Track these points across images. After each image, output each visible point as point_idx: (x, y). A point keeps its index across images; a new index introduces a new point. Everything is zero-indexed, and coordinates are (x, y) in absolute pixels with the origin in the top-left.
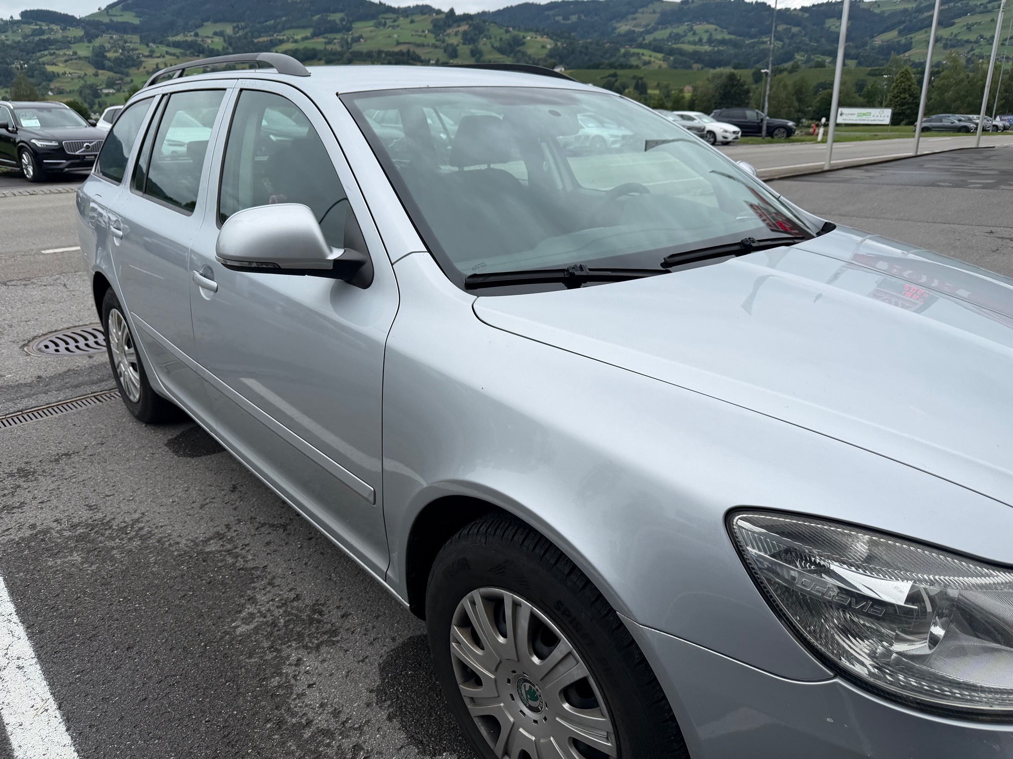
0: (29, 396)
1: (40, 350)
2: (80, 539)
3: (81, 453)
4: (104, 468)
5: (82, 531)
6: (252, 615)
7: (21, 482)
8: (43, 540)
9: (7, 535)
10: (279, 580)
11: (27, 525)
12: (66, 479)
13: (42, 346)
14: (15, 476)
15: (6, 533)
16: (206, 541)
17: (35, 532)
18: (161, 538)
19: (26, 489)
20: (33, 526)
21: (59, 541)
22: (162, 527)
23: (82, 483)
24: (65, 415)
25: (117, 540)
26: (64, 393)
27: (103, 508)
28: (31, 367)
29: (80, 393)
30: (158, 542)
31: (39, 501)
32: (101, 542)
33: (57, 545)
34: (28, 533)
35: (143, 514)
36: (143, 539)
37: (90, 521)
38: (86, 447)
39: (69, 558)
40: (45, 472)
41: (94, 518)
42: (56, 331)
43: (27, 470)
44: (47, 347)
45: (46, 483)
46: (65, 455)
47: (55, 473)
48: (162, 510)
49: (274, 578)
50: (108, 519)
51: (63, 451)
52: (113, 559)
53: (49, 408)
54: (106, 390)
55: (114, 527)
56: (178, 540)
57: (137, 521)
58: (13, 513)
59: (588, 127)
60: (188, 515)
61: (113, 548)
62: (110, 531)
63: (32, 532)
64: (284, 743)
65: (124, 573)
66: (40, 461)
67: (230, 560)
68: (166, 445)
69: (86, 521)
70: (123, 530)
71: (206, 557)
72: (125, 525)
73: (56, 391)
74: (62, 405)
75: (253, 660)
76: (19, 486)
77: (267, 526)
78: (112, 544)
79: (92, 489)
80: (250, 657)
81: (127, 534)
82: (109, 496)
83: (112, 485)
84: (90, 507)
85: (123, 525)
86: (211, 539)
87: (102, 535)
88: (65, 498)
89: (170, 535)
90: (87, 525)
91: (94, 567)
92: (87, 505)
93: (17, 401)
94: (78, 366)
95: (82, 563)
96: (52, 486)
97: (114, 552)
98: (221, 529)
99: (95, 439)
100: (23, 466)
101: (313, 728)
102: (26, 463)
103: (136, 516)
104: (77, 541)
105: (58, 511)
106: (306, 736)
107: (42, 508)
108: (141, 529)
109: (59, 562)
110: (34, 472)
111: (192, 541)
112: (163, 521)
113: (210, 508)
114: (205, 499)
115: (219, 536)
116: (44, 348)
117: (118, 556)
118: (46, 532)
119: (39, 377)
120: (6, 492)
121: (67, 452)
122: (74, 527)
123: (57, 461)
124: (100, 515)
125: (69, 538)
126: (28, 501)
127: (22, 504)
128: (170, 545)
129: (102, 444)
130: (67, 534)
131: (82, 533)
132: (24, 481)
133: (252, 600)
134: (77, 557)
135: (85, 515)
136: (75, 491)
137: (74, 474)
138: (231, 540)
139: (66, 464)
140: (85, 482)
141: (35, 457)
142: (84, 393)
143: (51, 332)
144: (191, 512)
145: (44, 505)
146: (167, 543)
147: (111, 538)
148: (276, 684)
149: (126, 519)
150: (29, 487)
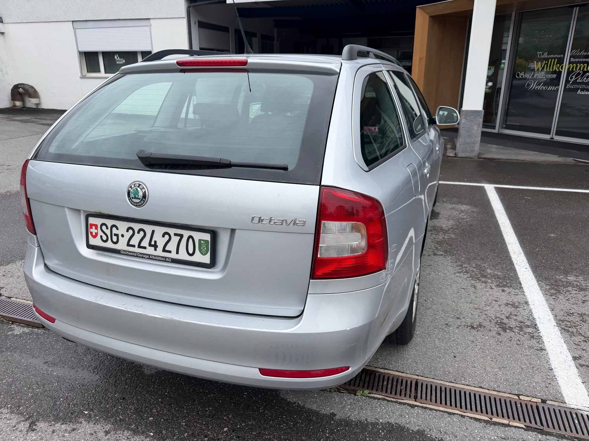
2: (485, 277)
3: (463, 324)
4: (457, 305)
5: (483, 279)
6: (447, 236)
7: (506, 321)
8: (500, 283)
9: (515, 292)
11: (506, 293)
14: (508, 326)
15: (516, 294)
16: (441, 255)
17: (503, 288)
18: (455, 263)
19: (503, 314)
20: (503, 291)
23: (472, 302)
25: (471, 269)
27: (469, 284)
31: (498, 302)
32: (477, 271)
33: (495, 279)
34: (506, 289)
35: (455, 274)
36: (461, 266)
37: (478, 281)
38: (458, 328)
39: (492, 272)
40: (490, 320)
41: (475, 282)
43: (501, 328)
45: (491, 312)
46: (473, 327)
47: (484, 316)
48: (446, 272)
49: (432, 239)
50: (470, 278)
51: (474, 332)
52: (476, 265)
55: (469, 274)
56: (449, 260)
57: (459, 272)
58: (512, 302)
60: (438, 265)
61: (474, 268)
62: (472, 274)
63: (504, 288)
65: (475, 259)
67: (439, 248)
69: (479, 282)
70: (467, 272)
71: (446, 252)
76: (507, 317)
78: (473, 269)
82: (463, 289)
83: (459, 294)
84: (475, 287)
85: (465, 274)
86: (439, 255)
87: (476, 274)
88: (484, 298)
89: (451, 262)
90: (480, 280)
91: (484, 265)
92: (476, 289)
95: (488, 268)
96: (488, 308)
97: (474, 266)
98: (433, 256)
100: (502, 333)
102: (500, 334)
103: (458, 274)
104: (486, 276)
105: (490, 292)
107: (497, 298)
108: (460, 269)
109: (496, 272)
110: (496, 323)
111: (445, 257)
112: (450, 268)
113: (428, 264)
114: (426, 267)
115: (435, 255)
117: (474, 264)
118: (498, 286)
120: (515, 317)
122: (485, 282)
123: (480, 325)
124: (473, 282)
125: (489, 278)
126: (504, 306)
127: (507, 304)
128: (454, 259)
129: (447, 324)
130: (490, 281)
132: (503, 319)
133: (444, 238)
134: (489, 271)
135: (479, 285)
136: (478, 299)
137: (474, 310)
140: (471, 302)
144: (436, 266)
145: (496, 299)
146: (454, 260)
147: (473, 271)
149: (463, 275)
150: (501, 314)
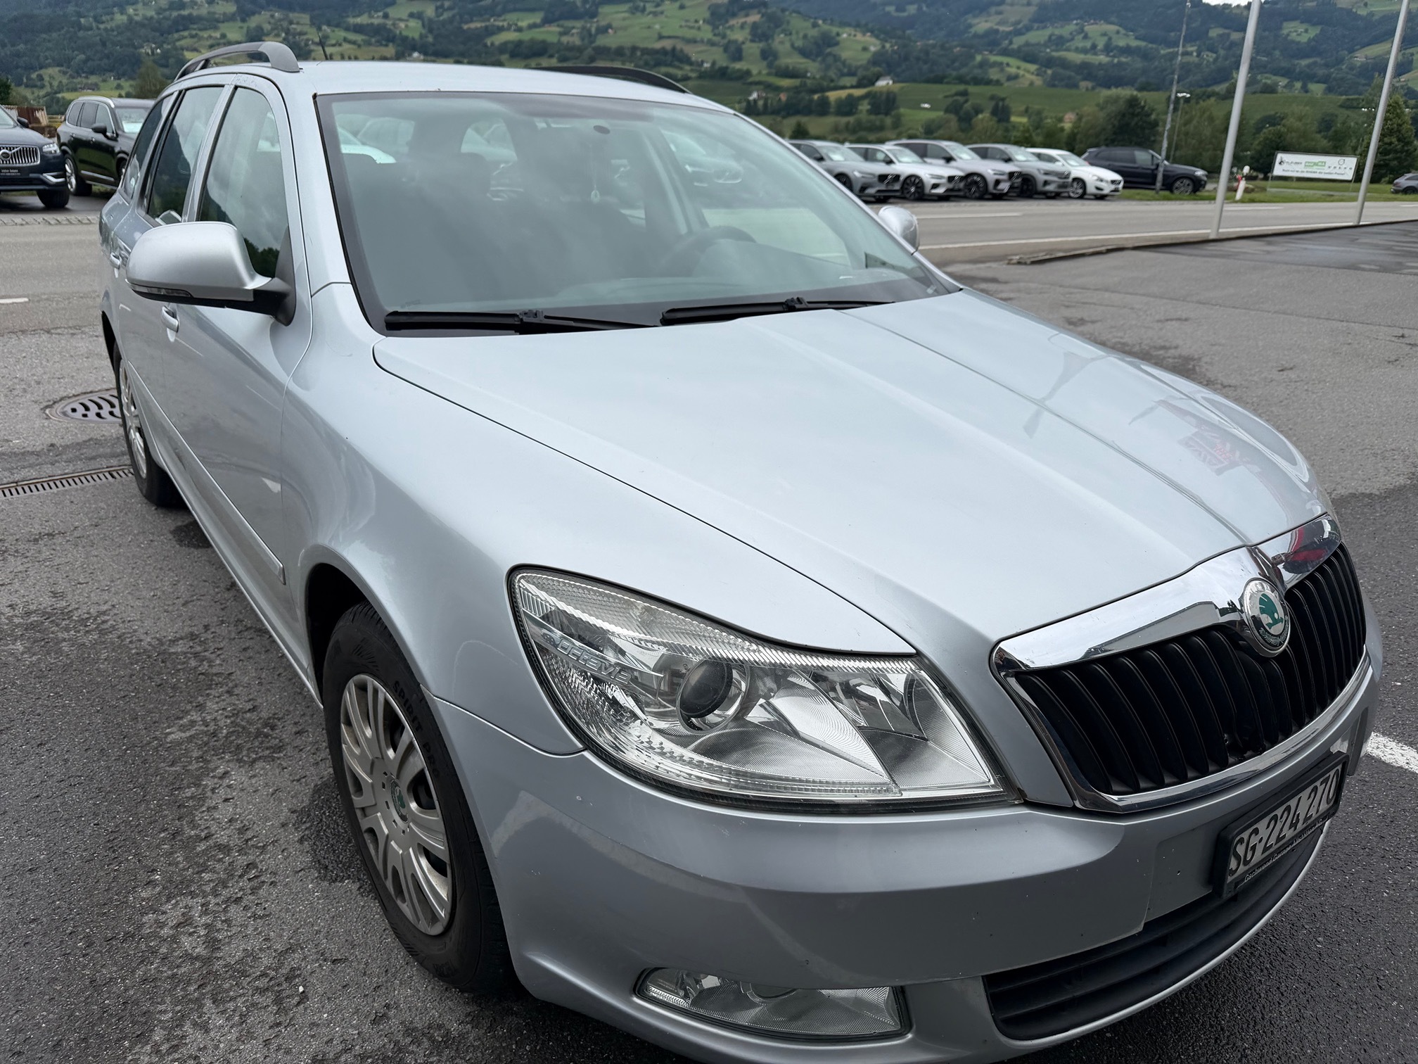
0: (31, 466)
1: (65, 414)
2: (30, 627)
3: (68, 534)
4: (87, 553)
5: (36, 619)
6: (193, 723)
10: (241, 688)
12: (39, 562)
13: (68, 409)
16: (174, 642)
18: (124, 633)
21: (6, 627)
22: (129, 621)
23: (56, 567)
24: (66, 491)
25: (72, 632)
26: (74, 465)
27: (70, 596)
28: (46, 432)
29: (93, 467)
30: (119, 637)
32: (52, 633)
35: (113, 606)
36: (102, 633)
37: (49, 610)
38: (76, 527)
39: (11, 647)
40: (18, 552)
41: (55, 607)
42: (91, 392)
44: (74, 410)
45: (14, 564)
46: (47, 534)
47: (29, 554)
48: (138, 603)
49: (236, 686)
50: (70, 609)
51: (47, 530)
52: (59, 652)
53: (52, 481)
54: (125, 465)
55: (74, 618)
56: (142, 637)
57: (104, 613)
59: (900, 161)
60: (166, 611)
61: (64, 640)
62: (67, 622)
64: (172, 853)
65: (66, 668)
66: (17, 540)
67: (193, 663)
68: (171, 532)
69: (45, 608)
70: (83, 622)
71: (165, 657)
72: (88, 616)
73: (66, 462)
74: (65, 479)
75: (174, 769)
77: (252, 631)
78: (66, 635)
79: (65, 575)
80: (172, 765)
81: (86, 626)
82: (82, 584)
83: (90, 571)
84: (54, 594)
85: (86, 616)
86: (181, 638)
87: (57, 625)
88: (30, 582)
89: (135, 631)
90: (44, 613)
91: (34, 658)
92: (52, 592)
93: (15, 471)
94: (104, 436)
95: (22, 654)
96: (20, 568)
97: (64, 644)
98: (198, 629)
99: (90, 519)
101: (211, 842)
103: (104, 608)
104: (26, 629)
105: (17, 596)
106: (199, 849)
108: (104, 622)
111: (158, 640)
112: (133, 615)
113: (194, 606)
114: (193, 596)
115: (193, 636)
116: (70, 411)
117: (66, 649)
119: (52, 445)
121: (51, 531)
122: (28, 614)
123: (36, 541)
124: (62, 604)
125: (18, 625)
128: (131, 642)
129: (96, 526)
130: (17, 620)
131: (35, 621)
133: (201, 707)
134: (19, 646)
135: (46, 601)
136: (45, 575)
137: (51, 556)
138: (202, 643)
139: (46, 545)
140: (60, 566)
141: (11, 535)
142: (100, 466)
143: (85, 393)
144: (170, 608)
146: (128, 640)
147: (67, 629)
148: (189, 795)
149: (92, 610)
